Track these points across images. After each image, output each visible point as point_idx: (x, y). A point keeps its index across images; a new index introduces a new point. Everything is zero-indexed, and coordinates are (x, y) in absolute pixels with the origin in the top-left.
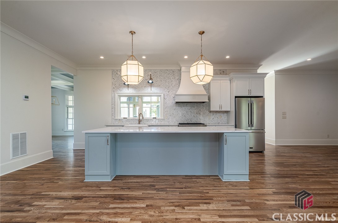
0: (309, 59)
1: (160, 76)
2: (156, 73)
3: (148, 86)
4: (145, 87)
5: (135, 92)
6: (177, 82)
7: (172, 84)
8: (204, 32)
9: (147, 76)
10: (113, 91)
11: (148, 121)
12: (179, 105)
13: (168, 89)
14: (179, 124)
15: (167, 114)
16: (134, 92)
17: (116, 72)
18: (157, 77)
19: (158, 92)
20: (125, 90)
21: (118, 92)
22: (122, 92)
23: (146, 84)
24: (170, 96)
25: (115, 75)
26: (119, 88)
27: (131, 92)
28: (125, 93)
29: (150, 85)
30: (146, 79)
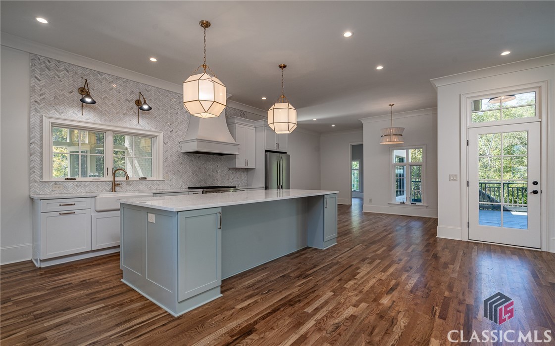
0: (315, 119)
1: (155, 99)
2: (148, 91)
3: (133, 114)
4: (124, 114)
5: (100, 122)
6: (185, 117)
7: (177, 119)
8: (285, 67)
9: (130, 95)
10: (36, 109)
11: (131, 185)
12: (188, 155)
13: (170, 127)
14: (189, 188)
15: (168, 170)
16: (97, 122)
17: (45, 63)
18: (151, 99)
19: (153, 129)
20: (74, 112)
21: (50, 115)
22: (62, 116)
23: (127, 110)
24: (173, 139)
25: (42, 70)
26: (56, 104)
27: (89, 121)
28: (72, 119)
29: (136, 114)
30: (127, 100)
